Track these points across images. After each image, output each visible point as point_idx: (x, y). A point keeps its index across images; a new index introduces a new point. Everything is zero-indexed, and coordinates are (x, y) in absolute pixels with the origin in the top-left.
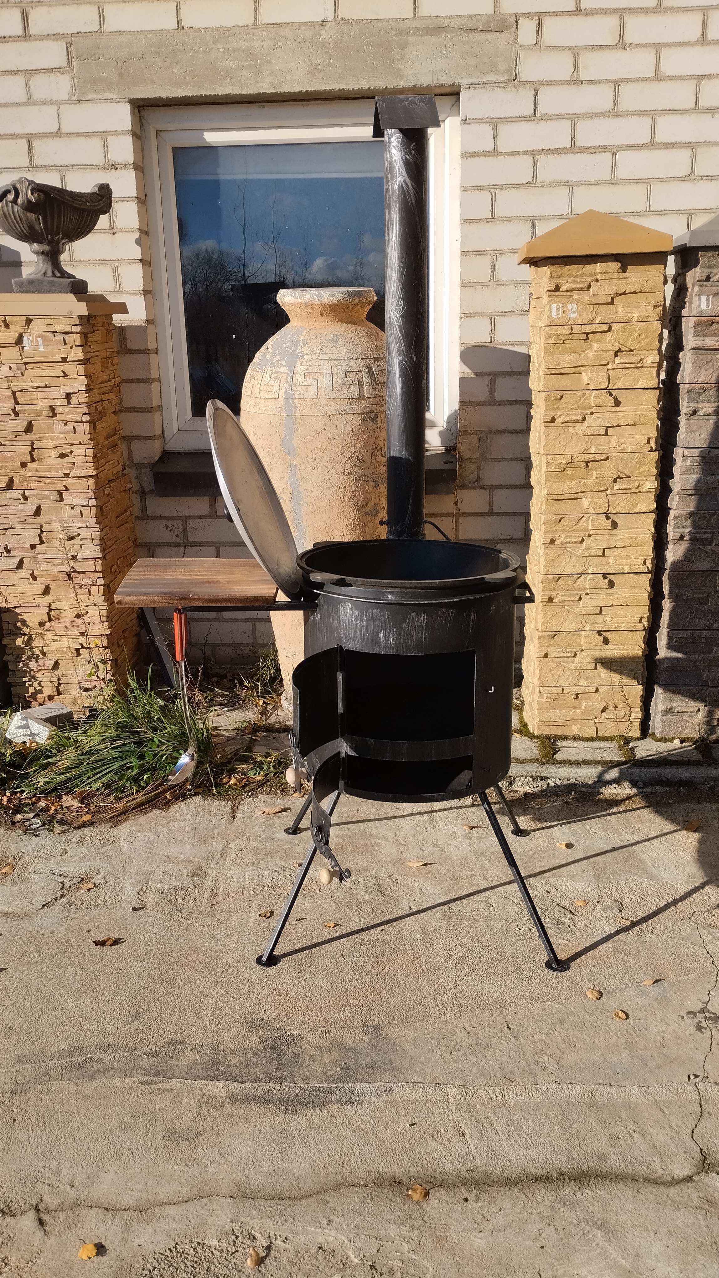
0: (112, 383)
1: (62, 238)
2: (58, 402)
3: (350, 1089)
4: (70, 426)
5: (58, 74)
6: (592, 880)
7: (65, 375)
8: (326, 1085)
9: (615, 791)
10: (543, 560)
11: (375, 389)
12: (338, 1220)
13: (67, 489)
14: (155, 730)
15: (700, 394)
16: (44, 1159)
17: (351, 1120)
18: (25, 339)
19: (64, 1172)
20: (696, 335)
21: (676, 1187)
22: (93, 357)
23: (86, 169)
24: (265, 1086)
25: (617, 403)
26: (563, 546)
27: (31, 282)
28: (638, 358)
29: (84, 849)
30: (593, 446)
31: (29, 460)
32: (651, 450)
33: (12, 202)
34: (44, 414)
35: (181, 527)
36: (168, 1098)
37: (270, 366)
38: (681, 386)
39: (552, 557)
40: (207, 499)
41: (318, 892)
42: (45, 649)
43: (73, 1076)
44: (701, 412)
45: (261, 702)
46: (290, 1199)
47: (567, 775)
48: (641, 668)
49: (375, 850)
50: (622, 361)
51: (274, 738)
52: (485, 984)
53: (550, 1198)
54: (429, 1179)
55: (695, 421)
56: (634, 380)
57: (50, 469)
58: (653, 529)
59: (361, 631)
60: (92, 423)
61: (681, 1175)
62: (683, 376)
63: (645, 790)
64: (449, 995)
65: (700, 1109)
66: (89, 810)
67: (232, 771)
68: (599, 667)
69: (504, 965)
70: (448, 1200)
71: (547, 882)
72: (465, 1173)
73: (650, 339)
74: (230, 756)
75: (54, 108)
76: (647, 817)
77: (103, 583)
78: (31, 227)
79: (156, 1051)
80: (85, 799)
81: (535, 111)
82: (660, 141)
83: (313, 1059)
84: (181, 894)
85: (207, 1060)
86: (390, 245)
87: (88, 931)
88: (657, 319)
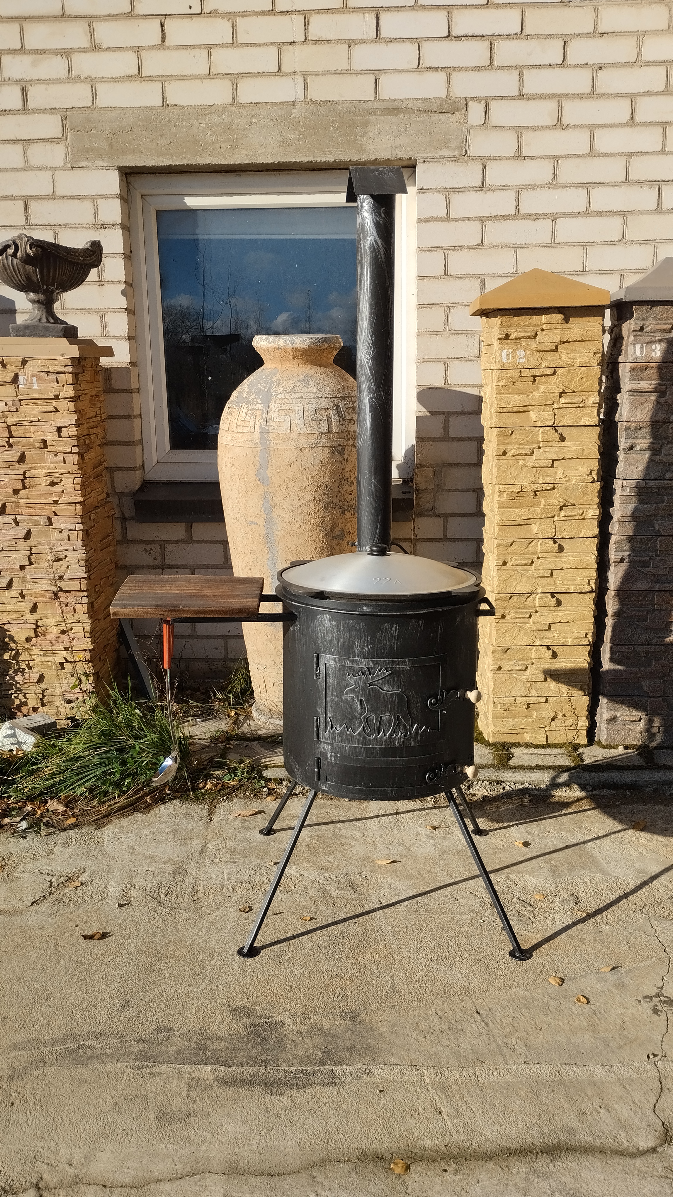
0: (98, 419)
1: (57, 289)
2: (50, 435)
3: (331, 1071)
4: (60, 457)
5: (54, 144)
6: (549, 875)
7: (57, 411)
8: (308, 1068)
9: (566, 794)
10: (496, 580)
11: (342, 425)
12: (326, 1194)
13: (56, 515)
14: (136, 737)
15: (636, 431)
16: (43, 1139)
17: (333, 1100)
18: (21, 378)
19: (62, 1151)
20: (632, 379)
21: (642, 1158)
22: (82, 394)
23: (78, 228)
24: (251, 1070)
25: (562, 439)
26: (514, 567)
27: (26, 327)
28: (581, 399)
29: (70, 850)
30: (541, 477)
31: (21, 488)
32: (594, 481)
33: (11, 256)
34: (36, 446)
35: (159, 551)
36: (159, 1081)
37: (246, 403)
38: (619, 424)
39: (504, 578)
40: (183, 525)
41: (293, 888)
42: (31, 663)
43: (67, 1062)
44: (638, 448)
45: (233, 713)
46: (278, 1175)
47: (521, 779)
48: (587, 680)
49: (344, 849)
50: (566, 401)
51: (246, 746)
52: (454, 972)
53: (524, 1170)
54: (409, 1154)
55: (632, 455)
56: (577, 418)
57: (40, 497)
58: (596, 553)
59: (338, 641)
60: (81, 454)
61: (646, 1146)
62: (621, 415)
63: (593, 793)
64: (420, 982)
65: (660, 1085)
66: (74, 813)
67: (208, 777)
68: (548, 679)
69: (470, 954)
70: (429, 1173)
71: (507, 878)
72: (443, 1148)
73: (591, 382)
74: (205, 763)
75: (50, 173)
76: (596, 818)
77: (87, 602)
78: (28, 278)
79: (145, 1038)
80: (69, 803)
81: (483, 183)
82: (595, 210)
83: (295, 1043)
84: (164, 891)
85: (194, 1045)
86: (362, 296)
87: (77, 926)
88: (596, 364)
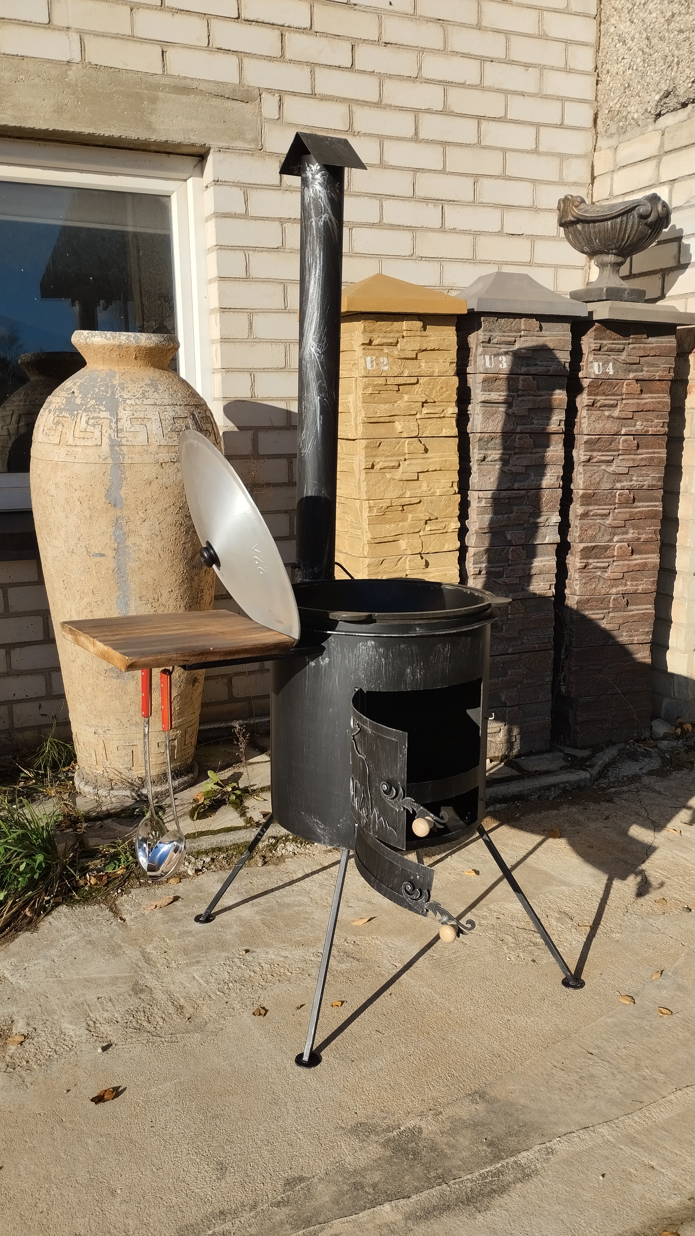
8: (490, 1168)
15: (488, 442)
17: (546, 1194)
20: (483, 390)
24: (433, 1192)
25: (425, 450)
28: (440, 409)
30: (407, 490)
32: (455, 494)
37: (85, 410)
38: (470, 435)
44: (489, 459)
45: (53, 792)
50: (429, 411)
51: (101, 827)
55: (485, 467)
56: (439, 429)
58: (458, 566)
59: (386, 670)
62: (473, 425)
71: (489, 910)
73: (450, 392)
79: (282, 1198)
81: (281, 182)
82: (388, 223)
83: (451, 1146)
84: (141, 1016)
85: (346, 1187)
88: (453, 374)
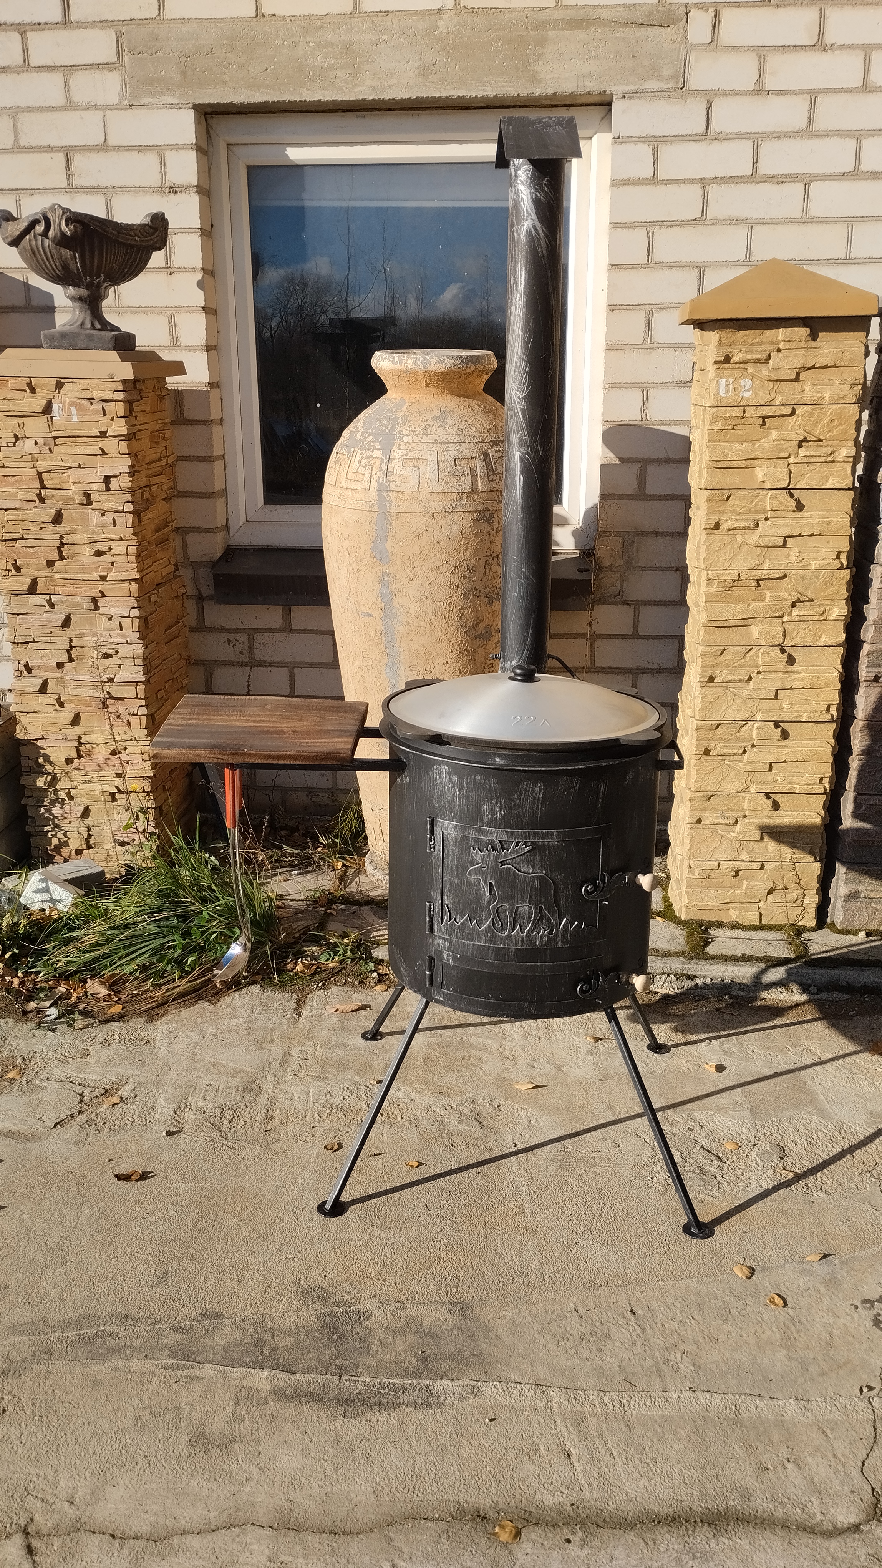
0: (163, 463)
1: (104, 281)
2: (95, 487)
3: (428, 1387)
4: (109, 517)
5: (105, 71)
6: (747, 1115)
7: (104, 453)
8: (397, 1381)
9: (781, 997)
10: (698, 701)
11: (492, 481)
12: (404, 1564)
13: (104, 595)
14: (204, 900)
16: (39, 1464)
17: (427, 1429)
18: (55, 407)
19: (62, 1483)
21: (839, 1538)
22: (139, 430)
23: (138, 192)
24: (320, 1379)
25: (800, 507)
26: (725, 685)
27: (64, 335)
28: (828, 451)
29: (110, 1051)
30: (767, 560)
31: (58, 558)
32: (842, 567)
33: (42, 236)
34: (77, 501)
35: (247, 642)
36: (198, 1389)
37: (360, 449)
39: (710, 698)
40: (279, 608)
41: (399, 1118)
42: (73, 792)
43: (80, 1354)
45: (340, 865)
46: (344, 1533)
47: (720, 974)
48: (819, 841)
49: (473, 1065)
50: (808, 454)
51: (354, 913)
52: (605, 1252)
53: (676, 1547)
54: (522, 1514)
56: (823, 477)
57: (82, 570)
58: (840, 668)
59: (460, 802)
60: (136, 514)
61: (846, 1522)
63: (819, 996)
64: (558, 1265)
65: (873, 1433)
66: (120, 999)
67: (300, 954)
68: (766, 838)
69: (630, 1226)
70: (546, 1543)
71: (690, 1117)
72: (568, 1508)
73: (844, 426)
74: (297, 935)
75: (100, 114)
76: (820, 1033)
77: (145, 713)
78: (65, 267)
79: (185, 1326)
80: (115, 984)
81: (707, 128)
82: (867, 170)
83: (382, 1344)
84: (228, 1114)
85: (248, 1340)
86: (513, 308)
87: (110, 1161)
88: (854, 401)
